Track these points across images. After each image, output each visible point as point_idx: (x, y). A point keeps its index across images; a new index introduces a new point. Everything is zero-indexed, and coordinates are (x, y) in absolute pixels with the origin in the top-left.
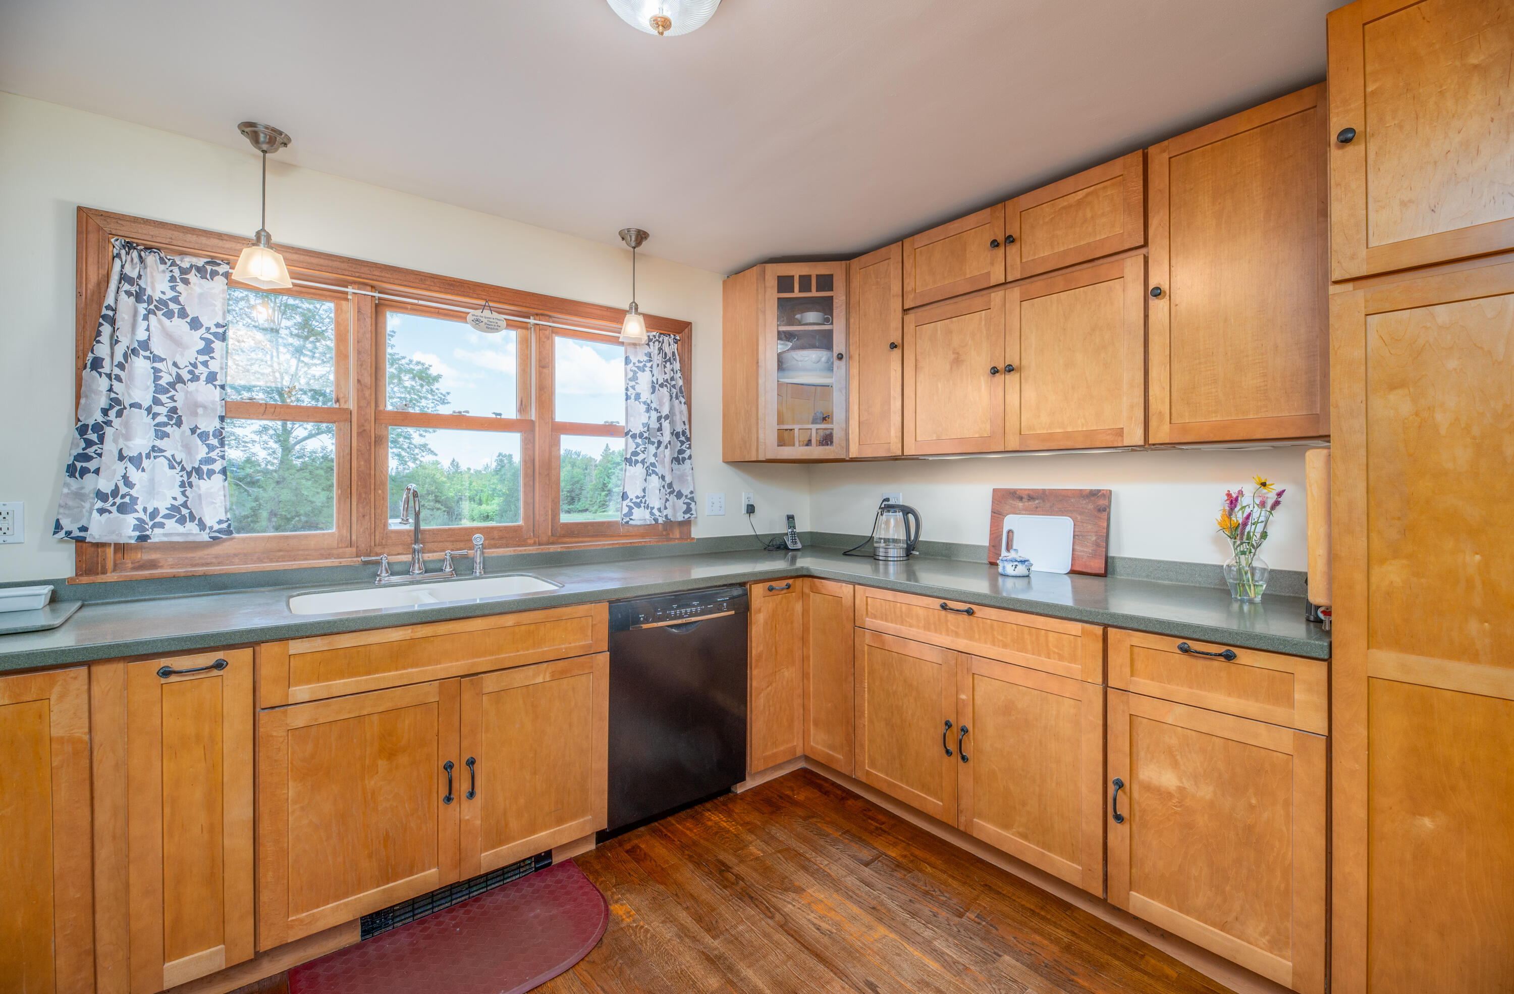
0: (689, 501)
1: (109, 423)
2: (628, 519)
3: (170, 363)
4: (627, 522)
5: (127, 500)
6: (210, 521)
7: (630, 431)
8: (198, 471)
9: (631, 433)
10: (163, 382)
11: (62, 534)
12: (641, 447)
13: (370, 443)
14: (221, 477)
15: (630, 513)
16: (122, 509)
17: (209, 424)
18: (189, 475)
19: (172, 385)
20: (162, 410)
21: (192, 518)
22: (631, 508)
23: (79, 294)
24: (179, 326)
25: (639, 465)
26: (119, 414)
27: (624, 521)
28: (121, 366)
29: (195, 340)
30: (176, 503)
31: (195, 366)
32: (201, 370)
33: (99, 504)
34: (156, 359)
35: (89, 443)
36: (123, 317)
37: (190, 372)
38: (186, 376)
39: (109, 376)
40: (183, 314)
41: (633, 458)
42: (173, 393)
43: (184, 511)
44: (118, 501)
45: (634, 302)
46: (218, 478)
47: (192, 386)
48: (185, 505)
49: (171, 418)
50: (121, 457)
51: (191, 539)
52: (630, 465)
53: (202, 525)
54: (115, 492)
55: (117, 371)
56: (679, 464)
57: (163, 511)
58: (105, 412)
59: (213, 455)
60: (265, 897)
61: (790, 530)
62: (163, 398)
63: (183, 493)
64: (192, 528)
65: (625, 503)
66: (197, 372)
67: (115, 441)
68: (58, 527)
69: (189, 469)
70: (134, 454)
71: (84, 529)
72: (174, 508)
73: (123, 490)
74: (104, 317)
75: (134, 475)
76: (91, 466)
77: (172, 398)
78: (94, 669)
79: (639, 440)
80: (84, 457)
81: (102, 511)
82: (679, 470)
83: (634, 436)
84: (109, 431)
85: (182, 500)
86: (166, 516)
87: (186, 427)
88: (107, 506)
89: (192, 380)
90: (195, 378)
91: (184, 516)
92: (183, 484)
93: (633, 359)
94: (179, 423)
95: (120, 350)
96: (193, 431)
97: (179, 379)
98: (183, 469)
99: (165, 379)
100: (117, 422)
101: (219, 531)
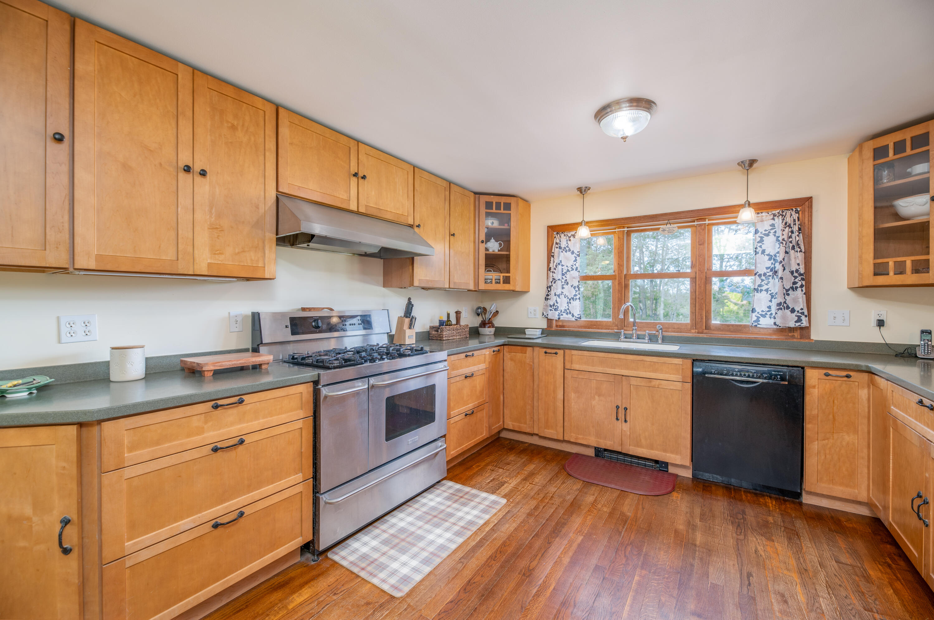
0: (800, 315)
1: (552, 285)
2: (756, 324)
3: (565, 266)
4: (756, 326)
5: (556, 307)
6: (576, 315)
7: (758, 272)
8: (573, 298)
9: (758, 274)
10: (563, 272)
11: (544, 316)
12: (766, 282)
13: (622, 287)
14: (579, 300)
15: (758, 320)
16: (556, 310)
17: (576, 284)
18: (570, 300)
19: (566, 273)
20: (563, 281)
21: (570, 313)
22: (758, 318)
23: (548, 250)
24: (569, 253)
25: (764, 293)
26: (555, 283)
27: (754, 324)
28: (555, 269)
29: (572, 257)
30: (566, 308)
31: (572, 266)
32: (574, 267)
33: (550, 308)
34: (562, 265)
35: (549, 291)
36: (556, 255)
37: (572, 268)
38: (570, 269)
39: (552, 272)
40: (570, 250)
41: (759, 288)
42: (566, 275)
43: (568, 311)
44: (554, 307)
45: (747, 200)
46: (578, 300)
47: (572, 272)
48: (568, 309)
49: (565, 283)
50: (555, 295)
51: (569, 319)
52: (757, 292)
53: (573, 316)
54: (554, 305)
55: (554, 271)
56: (794, 291)
57: (563, 311)
58: (552, 282)
59: (577, 293)
60: (565, 424)
61: (922, 342)
62: (564, 277)
63: (568, 305)
64: (570, 316)
65: (754, 314)
66: (573, 267)
67: (554, 290)
68: (543, 314)
69: (570, 298)
70: (558, 294)
71: (548, 315)
72: (565, 310)
73: (556, 304)
74: (552, 256)
75: (558, 300)
76: (549, 297)
77: (566, 277)
78: (534, 348)
79: (763, 278)
80: (548, 295)
81: (551, 310)
82: (794, 294)
83: (760, 276)
84: (552, 288)
85: (567, 307)
86: (564, 312)
87: (569, 285)
88: (552, 309)
89: (572, 270)
90: (573, 269)
91: (568, 313)
92: (568, 303)
93: (760, 230)
94: (567, 284)
95: (555, 264)
96: (572, 286)
97: (568, 271)
98: (568, 298)
99: (565, 271)
100: (554, 285)
101: (577, 318)
